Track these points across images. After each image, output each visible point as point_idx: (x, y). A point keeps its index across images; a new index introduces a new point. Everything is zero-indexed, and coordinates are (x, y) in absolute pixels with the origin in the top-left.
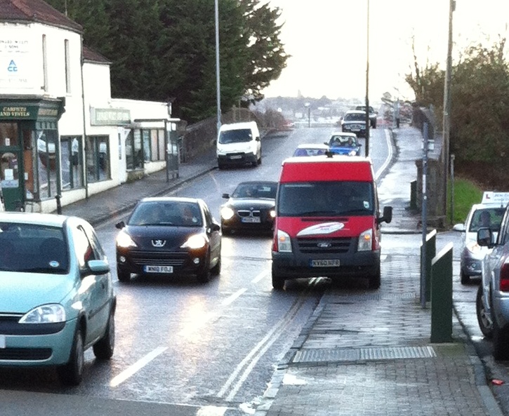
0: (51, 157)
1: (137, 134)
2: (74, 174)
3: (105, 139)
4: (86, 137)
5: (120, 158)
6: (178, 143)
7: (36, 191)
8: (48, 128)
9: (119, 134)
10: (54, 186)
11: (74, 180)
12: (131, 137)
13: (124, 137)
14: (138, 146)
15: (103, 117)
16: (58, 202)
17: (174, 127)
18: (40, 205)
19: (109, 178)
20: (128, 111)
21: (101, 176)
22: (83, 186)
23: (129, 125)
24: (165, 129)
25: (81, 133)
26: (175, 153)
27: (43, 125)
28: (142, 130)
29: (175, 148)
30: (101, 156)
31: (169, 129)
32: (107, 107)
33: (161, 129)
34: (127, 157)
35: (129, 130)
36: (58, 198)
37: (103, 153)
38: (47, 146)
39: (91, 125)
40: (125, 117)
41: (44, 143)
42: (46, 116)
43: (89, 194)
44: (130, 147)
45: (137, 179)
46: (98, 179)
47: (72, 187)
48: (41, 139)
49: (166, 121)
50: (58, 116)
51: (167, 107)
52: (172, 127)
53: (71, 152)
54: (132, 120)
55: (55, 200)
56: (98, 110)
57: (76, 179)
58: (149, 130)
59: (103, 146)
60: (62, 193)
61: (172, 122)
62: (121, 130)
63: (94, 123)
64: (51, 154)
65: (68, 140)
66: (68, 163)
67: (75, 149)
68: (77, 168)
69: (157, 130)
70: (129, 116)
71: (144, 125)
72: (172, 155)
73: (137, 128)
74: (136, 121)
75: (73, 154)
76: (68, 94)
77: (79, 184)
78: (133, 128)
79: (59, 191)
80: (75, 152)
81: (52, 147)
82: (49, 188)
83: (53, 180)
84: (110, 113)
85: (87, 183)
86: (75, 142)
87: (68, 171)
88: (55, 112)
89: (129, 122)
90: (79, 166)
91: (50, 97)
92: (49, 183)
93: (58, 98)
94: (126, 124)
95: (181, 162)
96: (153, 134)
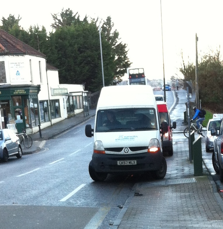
0: (36, 109)
1: (71, 98)
2: (46, 116)
3: (58, 101)
4: (50, 100)
5: (64, 108)
6: (88, 101)
7: (30, 123)
8: (34, 97)
9: (63, 99)
10: (37, 121)
11: (46, 118)
12: (68, 99)
13: (65, 100)
14: (71, 103)
15: (56, 92)
16: (40, 128)
17: (86, 95)
18: (32, 129)
19: (60, 117)
20: (67, 89)
21: (57, 116)
22: (50, 120)
23: (67, 95)
24: (82, 96)
25: (47, 99)
26: (87, 105)
27: (32, 96)
28: (73, 96)
29: (87, 103)
30: (56, 108)
31: (84, 95)
32: (58, 88)
33: (81, 95)
34: (67, 108)
35: (67, 97)
36: (39, 126)
37: (57, 107)
38: (34, 105)
39: (52, 96)
40: (66, 91)
41: (33, 104)
42: (33, 93)
43: (52, 124)
44: (68, 103)
45: (72, 116)
46: (55, 117)
47: (45, 121)
48: (32, 102)
49: (82, 92)
50: (38, 93)
51: (82, 86)
52: (85, 95)
53: (44, 107)
54: (69, 93)
55: (38, 127)
56: (54, 89)
57: (47, 118)
58: (76, 96)
59: (57, 104)
60: (41, 124)
61: (85, 93)
62: (64, 97)
63: (52, 95)
64: (35, 108)
65: (42, 102)
66: (43, 111)
67: (45, 106)
68: (46, 114)
69: (79, 96)
70: (67, 91)
71: (73, 94)
72: (85, 106)
73: (71, 96)
74: (70, 93)
75: (45, 108)
76: (42, 83)
77: (48, 120)
78: (69, 96)
79: (40, 123)
80: (46, 107)
81: (36, 105)
82: (35, 122)
83: (37, 119)
84: (59, 90)
85: (51, 119)
86: (45, 103)
87: (43, 115)
88: (36, 91)
89: (67, 93)
90: (47, 113)
91: (34, 85)
92: (35, 120)
93: (37, 85)
94: (66, 94)
95: (90, 109)
96: (78, 98)
